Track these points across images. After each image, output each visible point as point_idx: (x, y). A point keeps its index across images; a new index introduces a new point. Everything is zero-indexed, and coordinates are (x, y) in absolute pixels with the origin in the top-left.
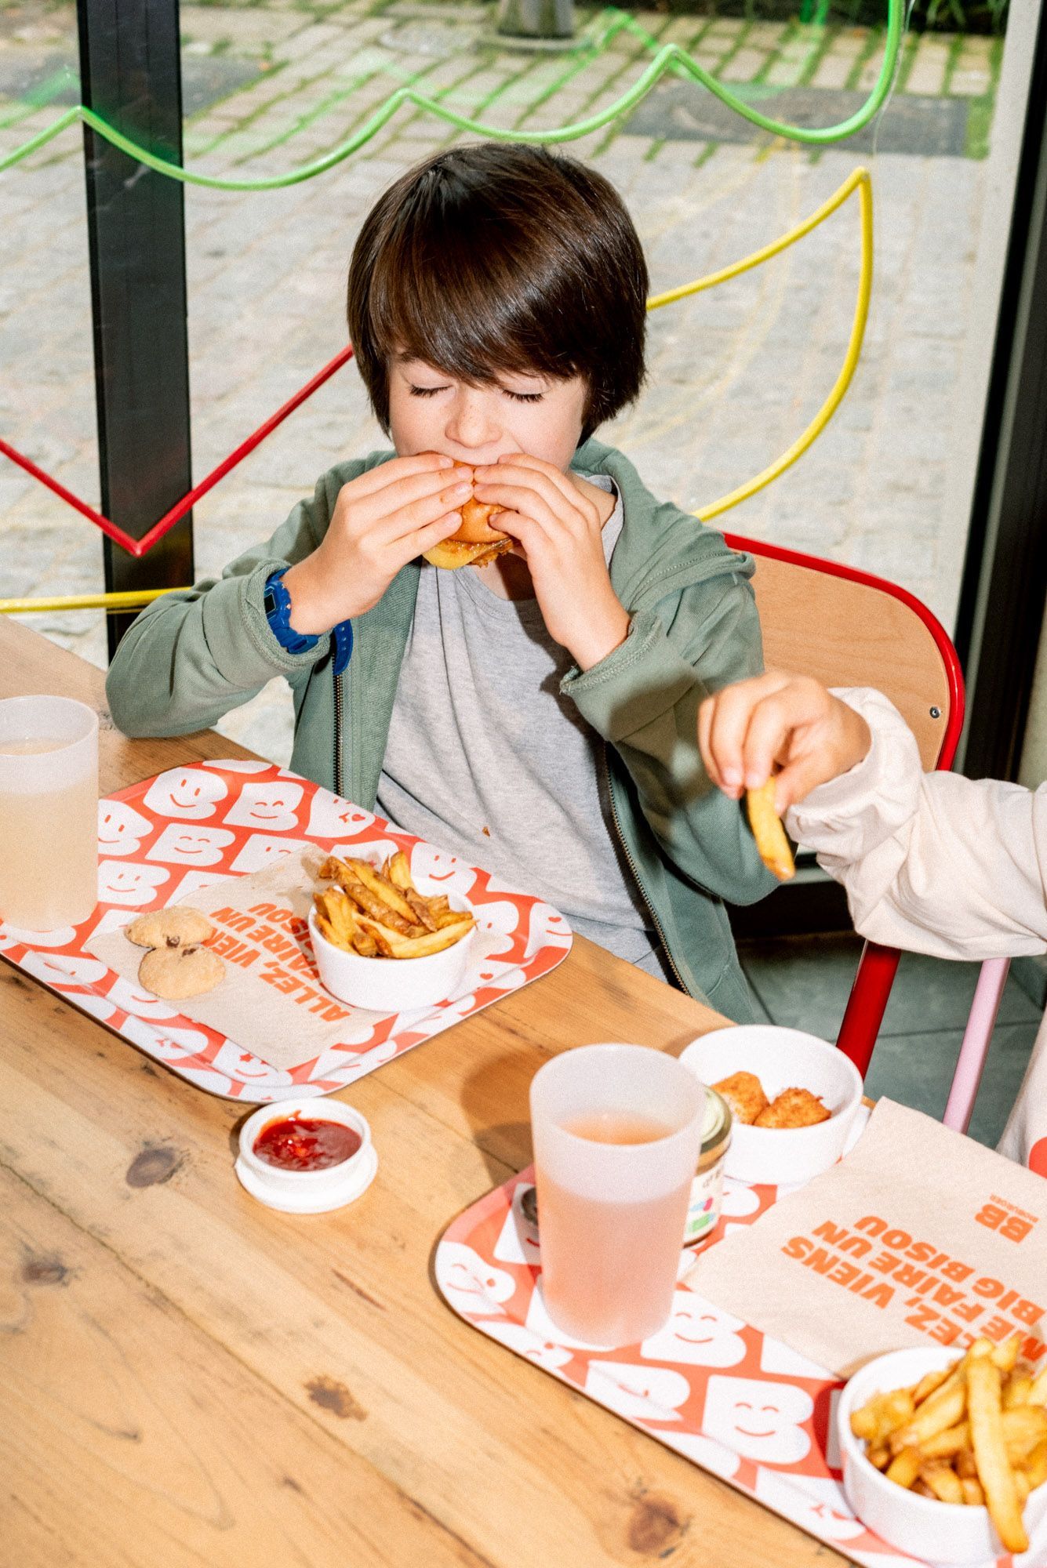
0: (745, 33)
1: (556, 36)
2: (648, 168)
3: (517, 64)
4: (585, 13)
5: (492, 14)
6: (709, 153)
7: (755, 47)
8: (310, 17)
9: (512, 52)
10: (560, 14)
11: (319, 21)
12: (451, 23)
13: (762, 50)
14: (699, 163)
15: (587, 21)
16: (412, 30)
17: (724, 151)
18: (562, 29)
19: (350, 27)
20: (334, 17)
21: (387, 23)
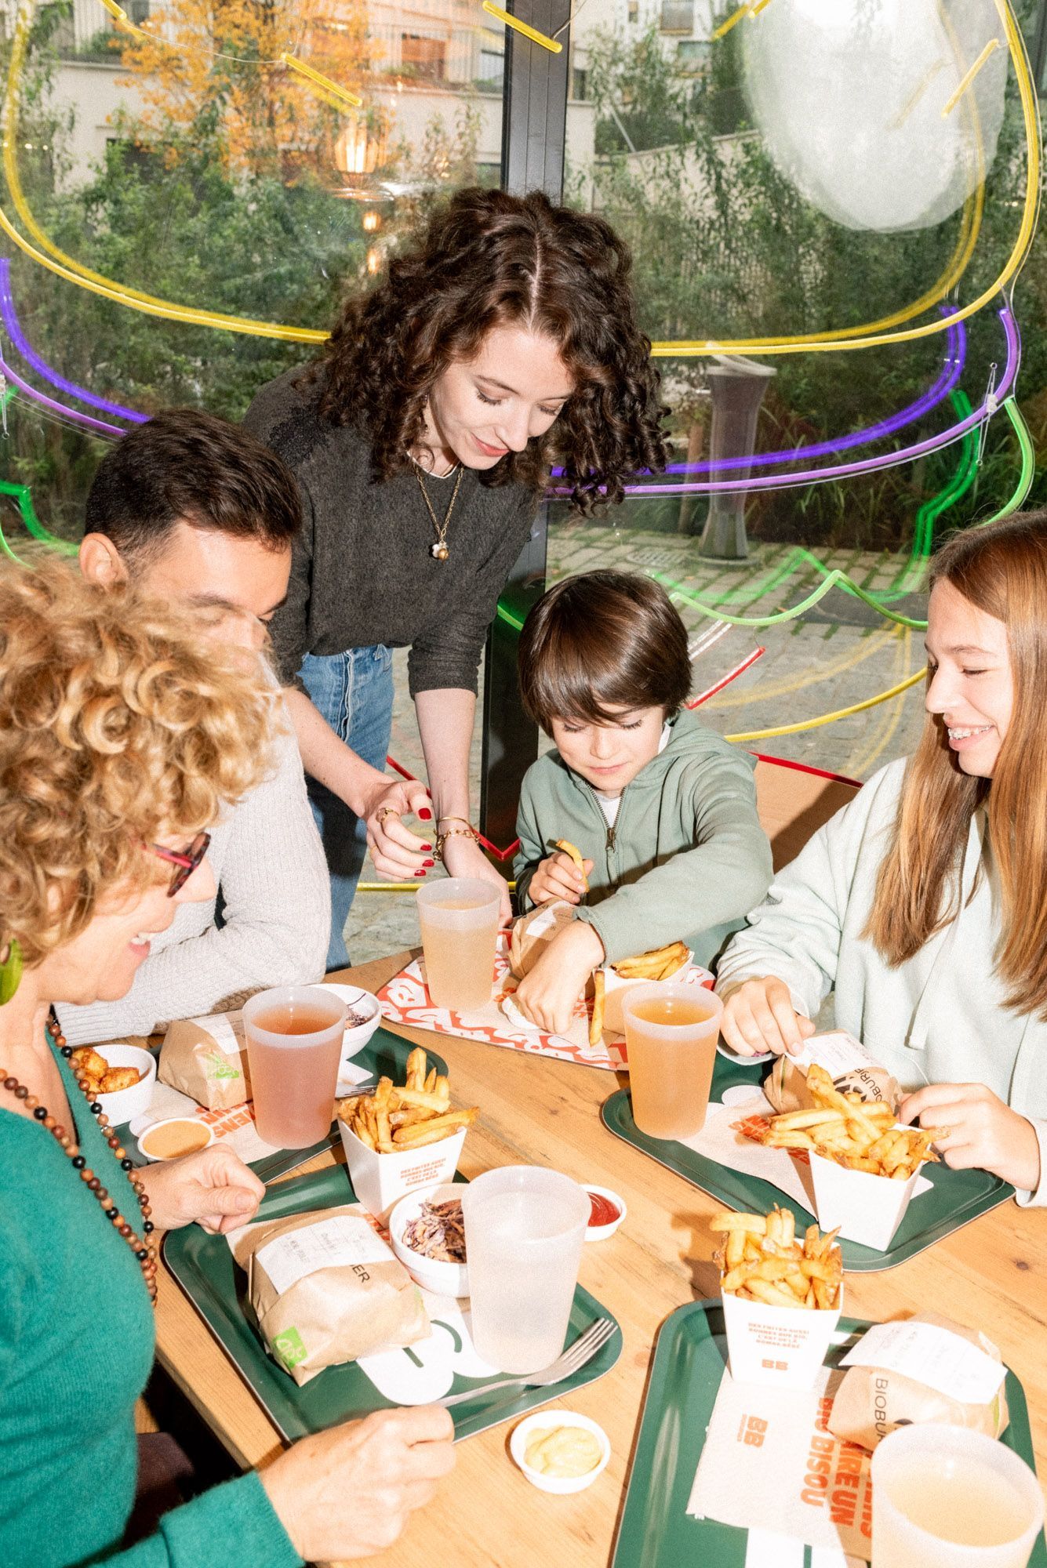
0: (856, 558)
1: (736, 558)
2: (795, 639)
3: (712, 574)
4: (754, 544)
5: (696, 543)
6: (833, 631)
7: (861, 566)
8: (583, 543)
9: (708, 566)
10: (739, 545)
11: (588, 546)
12: (670, 548)
13: (867, 569)
14: (827, 637)
15: (755, 549)
16: (646, 551)
17: (843, 629)
18: (740, 553)
19: (608, 549)
20: (598, 544)
21: (630, 548)
